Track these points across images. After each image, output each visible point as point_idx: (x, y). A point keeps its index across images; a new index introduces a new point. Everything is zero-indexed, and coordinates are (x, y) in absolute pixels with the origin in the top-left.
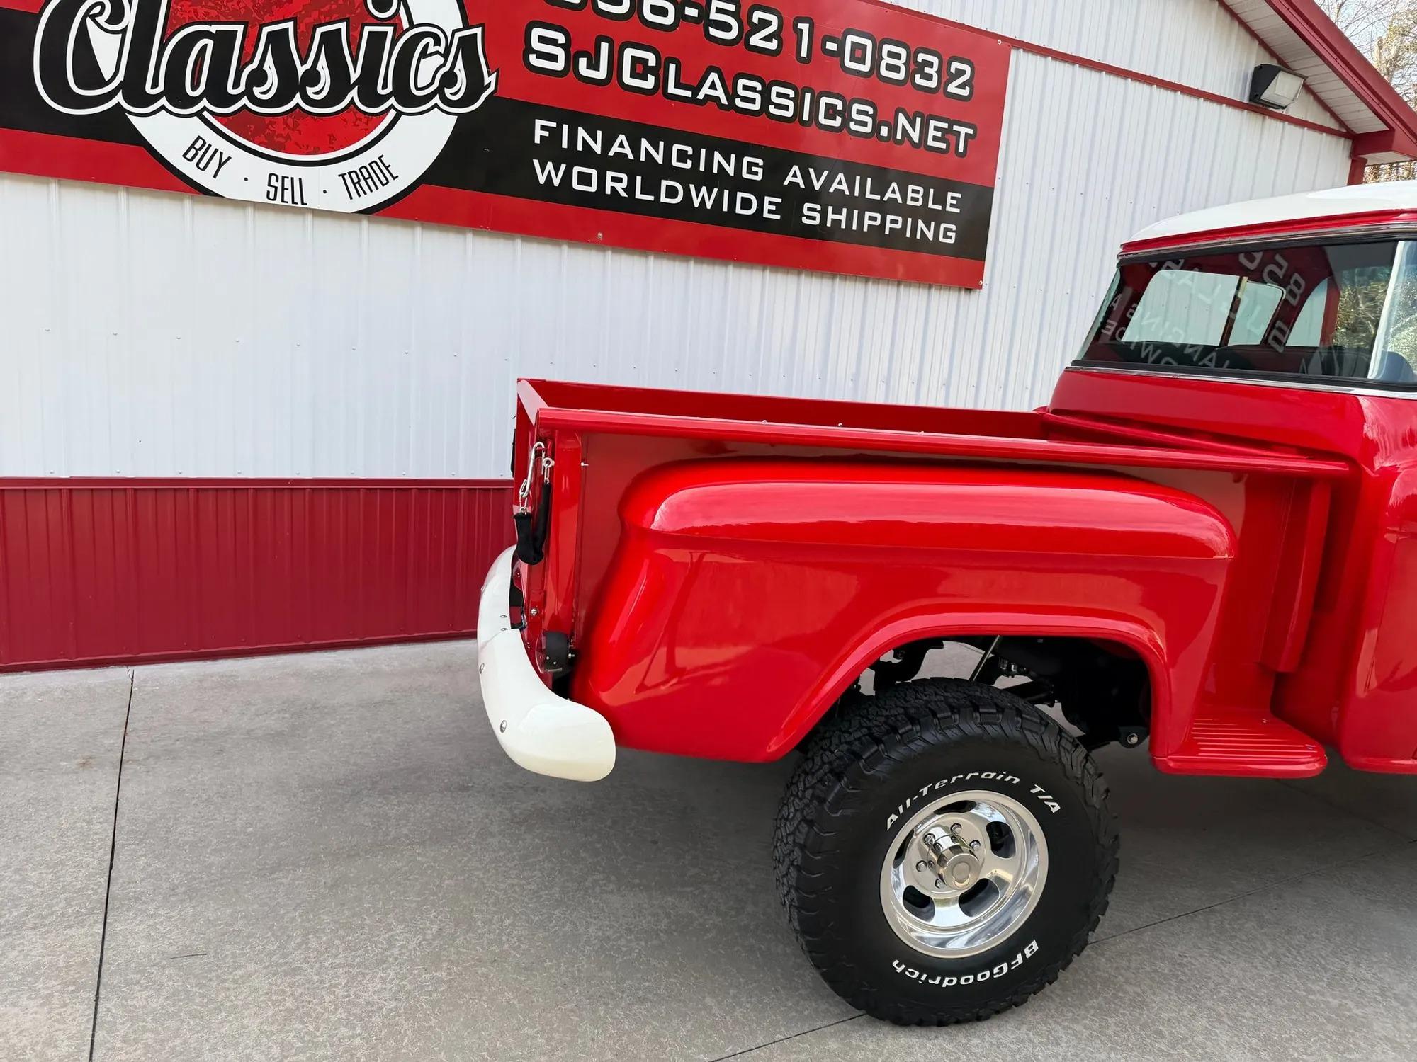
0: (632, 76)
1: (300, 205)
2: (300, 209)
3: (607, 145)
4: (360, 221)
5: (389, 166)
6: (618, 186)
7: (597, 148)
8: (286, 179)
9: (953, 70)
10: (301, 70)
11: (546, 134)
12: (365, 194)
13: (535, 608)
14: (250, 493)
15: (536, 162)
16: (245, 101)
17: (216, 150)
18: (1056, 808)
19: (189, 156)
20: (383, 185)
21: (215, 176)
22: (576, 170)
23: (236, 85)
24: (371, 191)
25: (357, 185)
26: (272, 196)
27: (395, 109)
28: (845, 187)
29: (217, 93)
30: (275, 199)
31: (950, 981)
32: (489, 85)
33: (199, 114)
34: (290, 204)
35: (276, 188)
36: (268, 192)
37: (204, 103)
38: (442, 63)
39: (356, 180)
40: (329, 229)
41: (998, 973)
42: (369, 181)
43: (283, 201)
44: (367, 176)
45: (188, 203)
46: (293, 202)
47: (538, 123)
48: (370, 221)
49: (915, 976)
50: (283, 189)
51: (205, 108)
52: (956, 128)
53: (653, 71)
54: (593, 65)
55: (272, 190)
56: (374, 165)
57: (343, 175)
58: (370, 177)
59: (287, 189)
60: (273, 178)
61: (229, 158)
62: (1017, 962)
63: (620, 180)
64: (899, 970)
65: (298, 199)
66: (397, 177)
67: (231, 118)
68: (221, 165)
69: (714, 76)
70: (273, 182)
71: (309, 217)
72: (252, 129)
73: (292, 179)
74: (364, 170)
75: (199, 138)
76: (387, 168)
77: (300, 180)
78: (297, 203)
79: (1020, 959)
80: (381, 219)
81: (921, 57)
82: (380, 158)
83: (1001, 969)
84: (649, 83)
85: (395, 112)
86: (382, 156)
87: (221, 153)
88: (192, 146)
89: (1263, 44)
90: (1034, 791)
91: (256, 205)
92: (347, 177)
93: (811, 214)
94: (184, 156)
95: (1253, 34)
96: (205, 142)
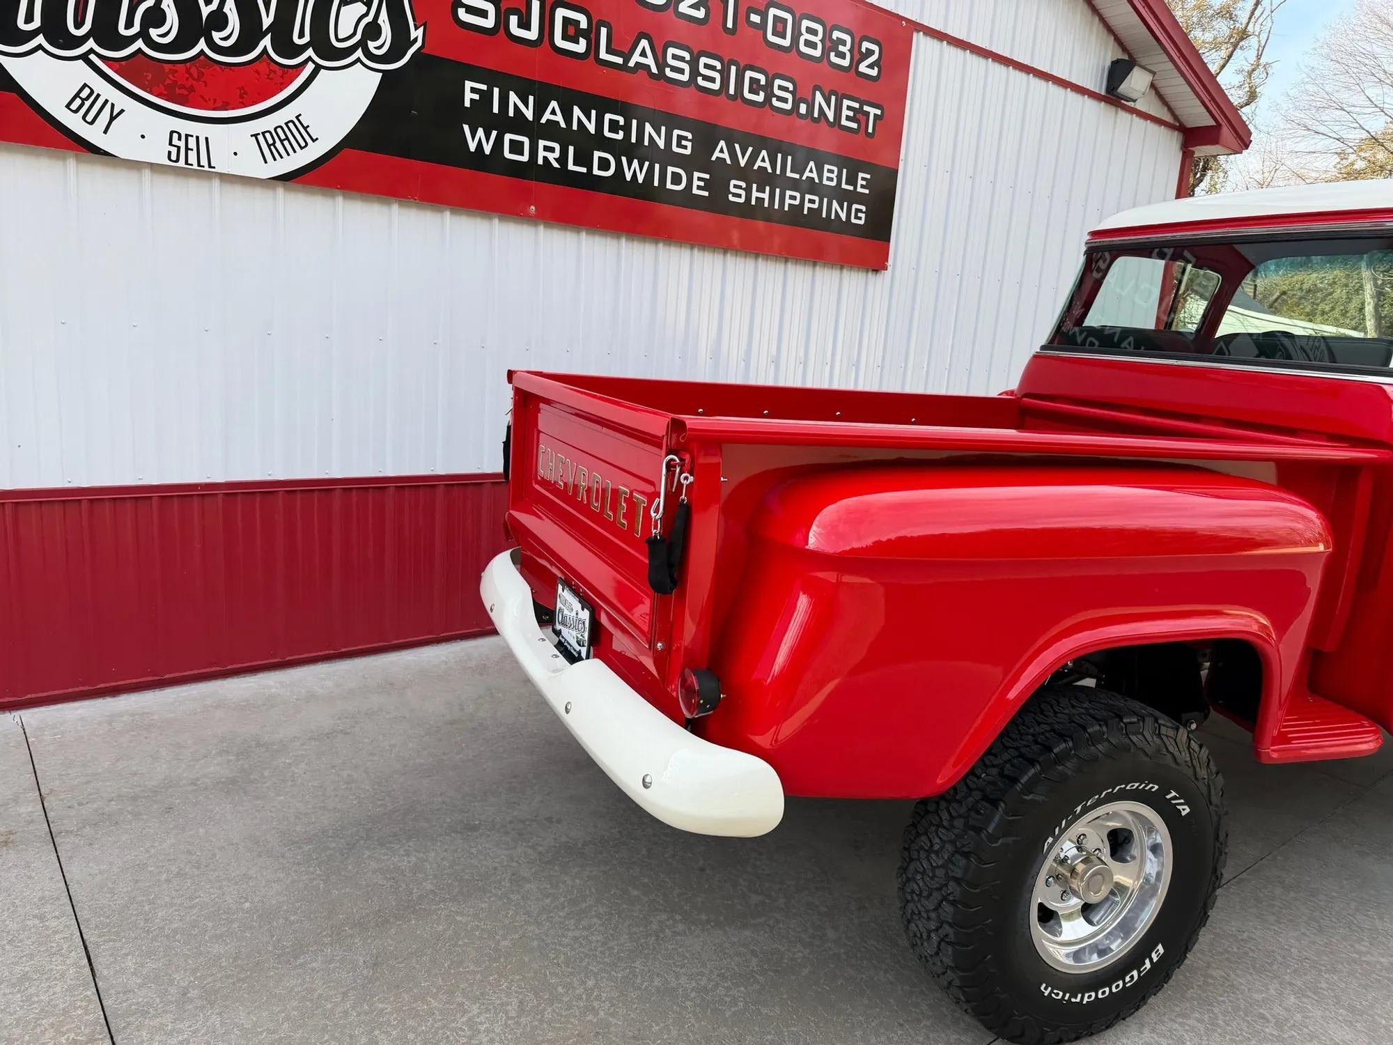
0: (563, 38)
1: (206, 168)
2: (206, 173)
3: (539, 112)
4: (274, 188)
5: (308, 126)
6: (552, 157)
7: (529, 114)
8: (189, 138)
9: (863, 50)
10: (206, 11)
11: (476, 97)
12: (282, 157)
13: (661, 642)
14: (154, 501)
15: (466, 128)
16: (140, 44)
17: (106, 101)
18: (1186, 811)
19: (74, 107)
20: (302, 148)
21: (105, 132)
22: (508, 137)
23: (129, 24)
24: (288, 155)
25: (272, 147)
26: (174, 157)
27: (314, 62)
28: (767, 165)
29: (106, 33)
30: (177, 161)
31: (1090, 997)
32: (416, 39)
33: (85, 57)
34: (195, 167)
35: (179, 148)
36: (170, 153)
37: (91, 44)
38: (365, 12)
39: (271, 142)
40: (238, 196)
41: (1130, 982)
42: (286, 143)
43: (187, 163)
44: (283, 137)
45: (71, 163)
46: (199, 165)
47: (469, 85)
48: (286, 189)
49: (1060, 997)
50: (187, 149)
51: (91, 51)
52: (866, 108)
53: (586, 34)
54: (524, 24)
55: (174, 151)
56: (291, 125)
57: (256, 136)
58: (287, 138)
59: (192, 150)
60: (175, 136)
61: (122, 111)
62: (1146, 968)
63: (552, 150)
64: (1046, 993)
65: (204, 161)
66: (317, 139)
67: (124, 63)
68: (112, 118)
69: (644, 43)
70: (175, 141)
71: (216, 183)
72: (149, 78)
73: (197, 138)
74: (279, 130)
75: (85, 85)
76: (305, 128)
77: (207, 139)
78: (203, 167)
79: (1148, 965)
80: (299, 186)
81: (836, 34)
82: (297, 117)
83: (1132, 977)
84: (581, 47)
85: (314, 66)
86: (300, 115)
87: (113, 105)
88: (77, 95)
89: (1118, 40)
90: (1168, 797)
91: (153, 167)
92: (260, 138)
93: (737, 191)
94: (68, 106)
95: (1109, 29)
96: (92, 92)
